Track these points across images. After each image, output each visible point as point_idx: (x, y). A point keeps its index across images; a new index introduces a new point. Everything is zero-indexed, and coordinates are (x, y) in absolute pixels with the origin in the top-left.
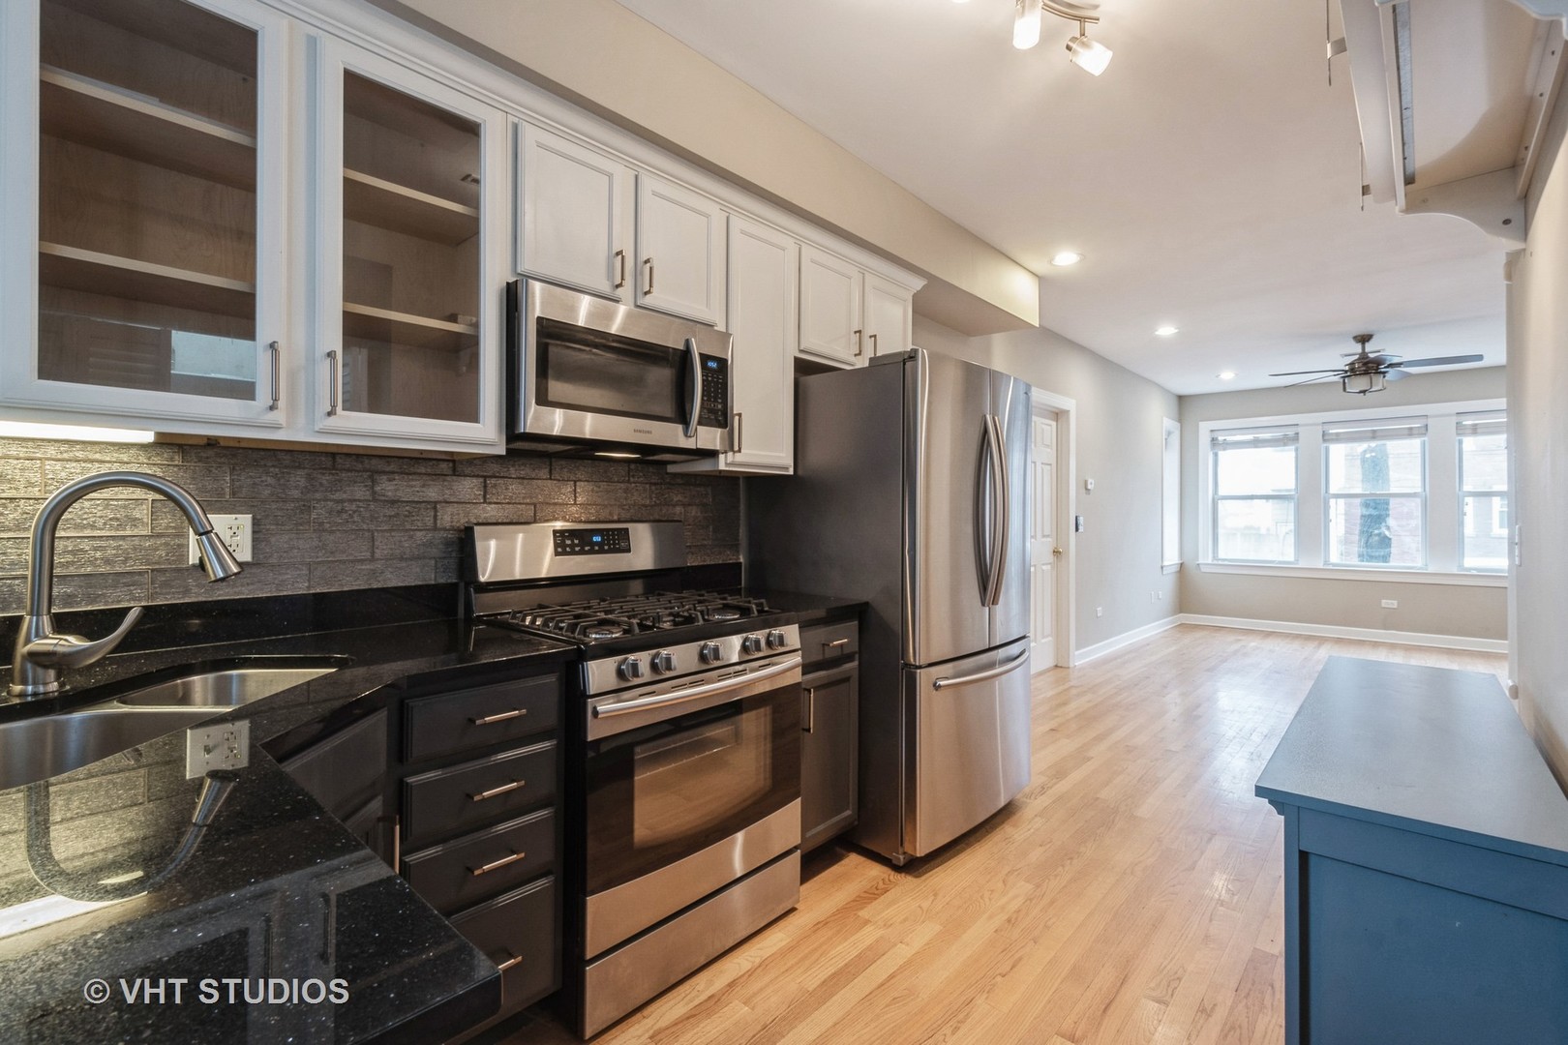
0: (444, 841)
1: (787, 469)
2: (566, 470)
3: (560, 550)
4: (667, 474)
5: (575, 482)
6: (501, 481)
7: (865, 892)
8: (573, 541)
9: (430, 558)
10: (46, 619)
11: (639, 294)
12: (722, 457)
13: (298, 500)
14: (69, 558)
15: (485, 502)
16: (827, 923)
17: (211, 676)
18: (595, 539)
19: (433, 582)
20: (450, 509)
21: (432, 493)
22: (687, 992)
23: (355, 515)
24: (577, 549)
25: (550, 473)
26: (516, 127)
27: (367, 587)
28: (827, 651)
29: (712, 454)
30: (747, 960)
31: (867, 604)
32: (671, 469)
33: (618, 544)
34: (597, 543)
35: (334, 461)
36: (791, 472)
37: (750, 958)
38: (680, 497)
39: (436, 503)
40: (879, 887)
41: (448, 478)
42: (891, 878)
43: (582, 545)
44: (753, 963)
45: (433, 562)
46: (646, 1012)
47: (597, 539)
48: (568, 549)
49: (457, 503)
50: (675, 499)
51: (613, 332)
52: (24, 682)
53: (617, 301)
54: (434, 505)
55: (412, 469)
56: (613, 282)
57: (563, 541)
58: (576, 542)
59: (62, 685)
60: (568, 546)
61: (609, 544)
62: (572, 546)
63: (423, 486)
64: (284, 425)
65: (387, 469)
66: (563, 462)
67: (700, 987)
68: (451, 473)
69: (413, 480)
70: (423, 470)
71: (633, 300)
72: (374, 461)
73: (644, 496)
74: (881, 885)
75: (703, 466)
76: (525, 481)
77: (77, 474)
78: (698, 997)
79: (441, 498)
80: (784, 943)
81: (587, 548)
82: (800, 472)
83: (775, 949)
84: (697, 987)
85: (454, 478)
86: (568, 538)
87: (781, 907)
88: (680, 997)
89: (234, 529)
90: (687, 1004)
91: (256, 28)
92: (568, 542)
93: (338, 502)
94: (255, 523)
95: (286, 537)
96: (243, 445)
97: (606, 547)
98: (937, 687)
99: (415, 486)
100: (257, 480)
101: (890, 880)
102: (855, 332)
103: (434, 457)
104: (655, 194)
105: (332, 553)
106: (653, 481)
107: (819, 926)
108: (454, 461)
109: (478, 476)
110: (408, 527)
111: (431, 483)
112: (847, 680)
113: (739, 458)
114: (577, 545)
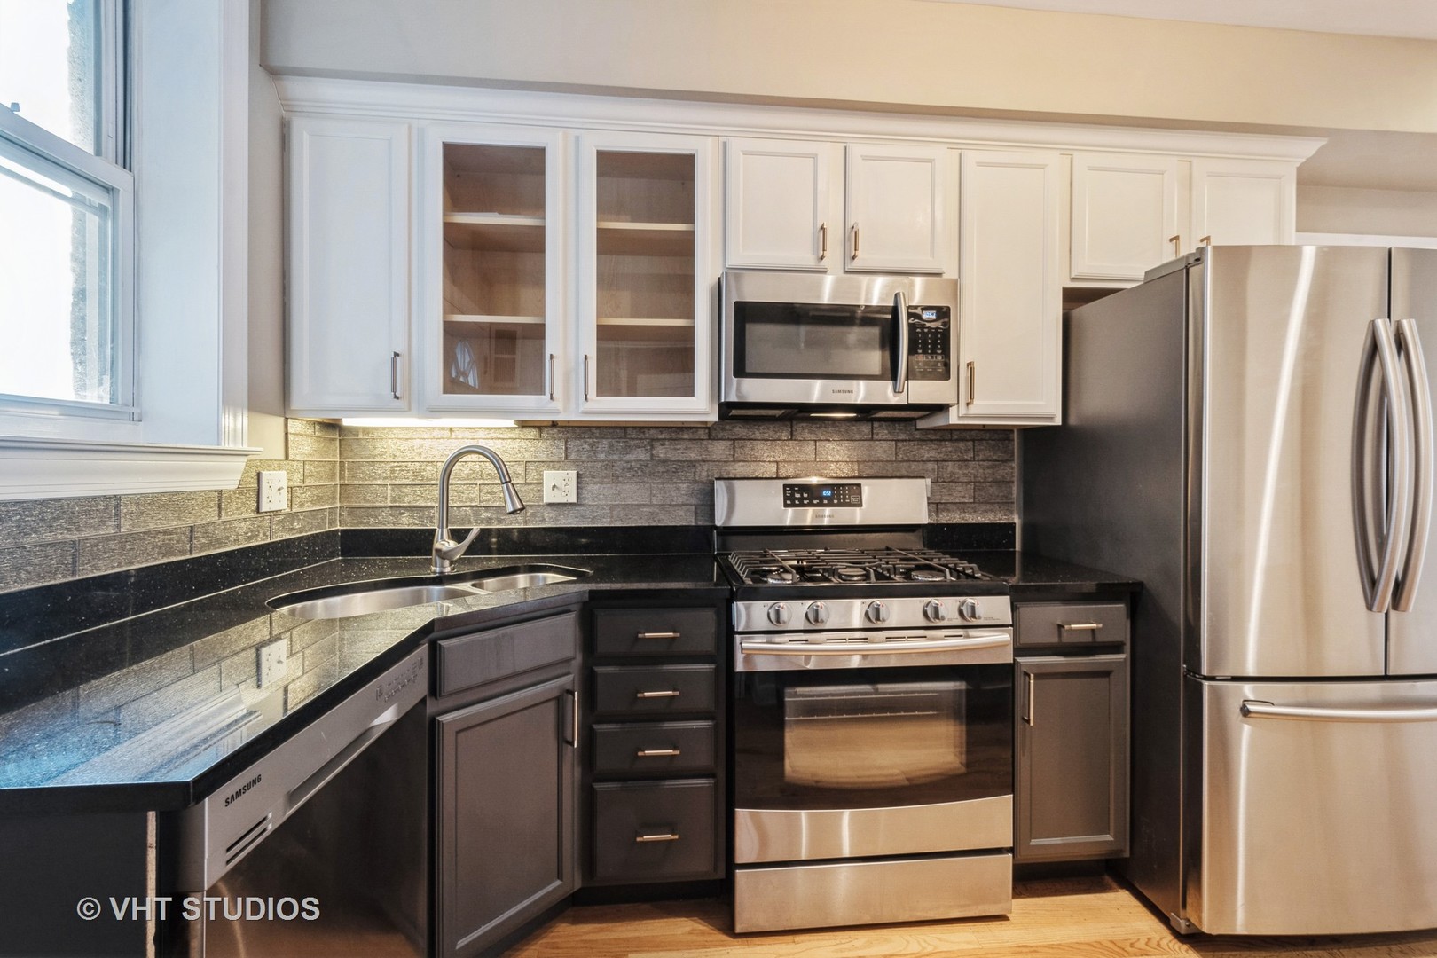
0: (623, 722)
1: (1051, 418)
2: (807, 431)
3: (789, 502)
4: (917, 430)
5: (816, 441)
6: (748, 443)
7: (1112, 942)
8: (802, 495)
9: (691, 505)
10: (445, 530)
11: (848, 260)
12: (953, 411)
13: (603, 461)
14: (489, 496)
15: (734, 461)
16: (1035, 951)
17: (528, 575)
18: (825, 493)
19: (693, 524)
20: (706, 467)
21: (693, 455)
22: (843, 941)
23: (639, 472)
24: (806, 502)
25: (792, 434)
26: (725, 144)
27: (647, 525)
28: (1065, 635)
29: (942, 408)
30: (919, 942)
31: (1141, 584)
32: (921, 425)
33: (849, 498)
34: (826, 498)
35: (626, 433)
36: (1058, 421)
37: (923, 943)
38: (932, 453)
39: (696, 461)
40: (1136, 945)
41: (705, 442)
42: (1164, 943)
43: (811, 499)
44: (924, 948)
45: (693, 507)
46: (798, 938)
47: (827, 493)
48: (797, 502)
49: (711, 461)
50: (927, 455)
51: (825, 302)
52: (436, 566)
53: (825, 272)
54: (693, 464)
55: (678, 436)
56: (818, 255)
57: (792, 495)
58: (805, 495)
59: (453, 569)
60: (797, 499)
61: (839, 499)
62: (802, 499)
63: (686, 448)
64: (561, 410)
65: (660, 437)
66: (804, 425)
67: (856, 943)
68: (706, 437)
69: (677, 444)
70: (686, 436)
71: (842, 267)
72: (652, 431)
73: (890, 452)
74: (1142, 944)
75: (938, 421)
76: (769, 443)
77: (455, 446)
78: (850, 950)
79: (700, 458)
80: (971, 947)
81: (815, 502)
82: (1072, 421)
83: (955, 947)
84: (855, 943)
85: (710, 441)
86: (798, 492)
87: (981, 907)
88: (833, 942)
89: (567, 481)
90: (836, 951)
91: (543, 146)
92: (798, 496)
93: (627, 462)
94: (579, 476)
95: (596, 487)
96: (571, 424)
97: (836, 502)
98: (1245, 712)
99: (680, 449)
100: (580, 448)
101: (1158, 944)
102: (1171, 240)
103: (692, 425)
104: (865, 158)
105: (624, 498)
106: (900, 438)
107: (1024, 950)
108: (709, 428)
109: (729, 439)
110: (675, 480)
111: (692, 446)
112: (1105, 674)
113: (973, 410)
114: (806, 499)
